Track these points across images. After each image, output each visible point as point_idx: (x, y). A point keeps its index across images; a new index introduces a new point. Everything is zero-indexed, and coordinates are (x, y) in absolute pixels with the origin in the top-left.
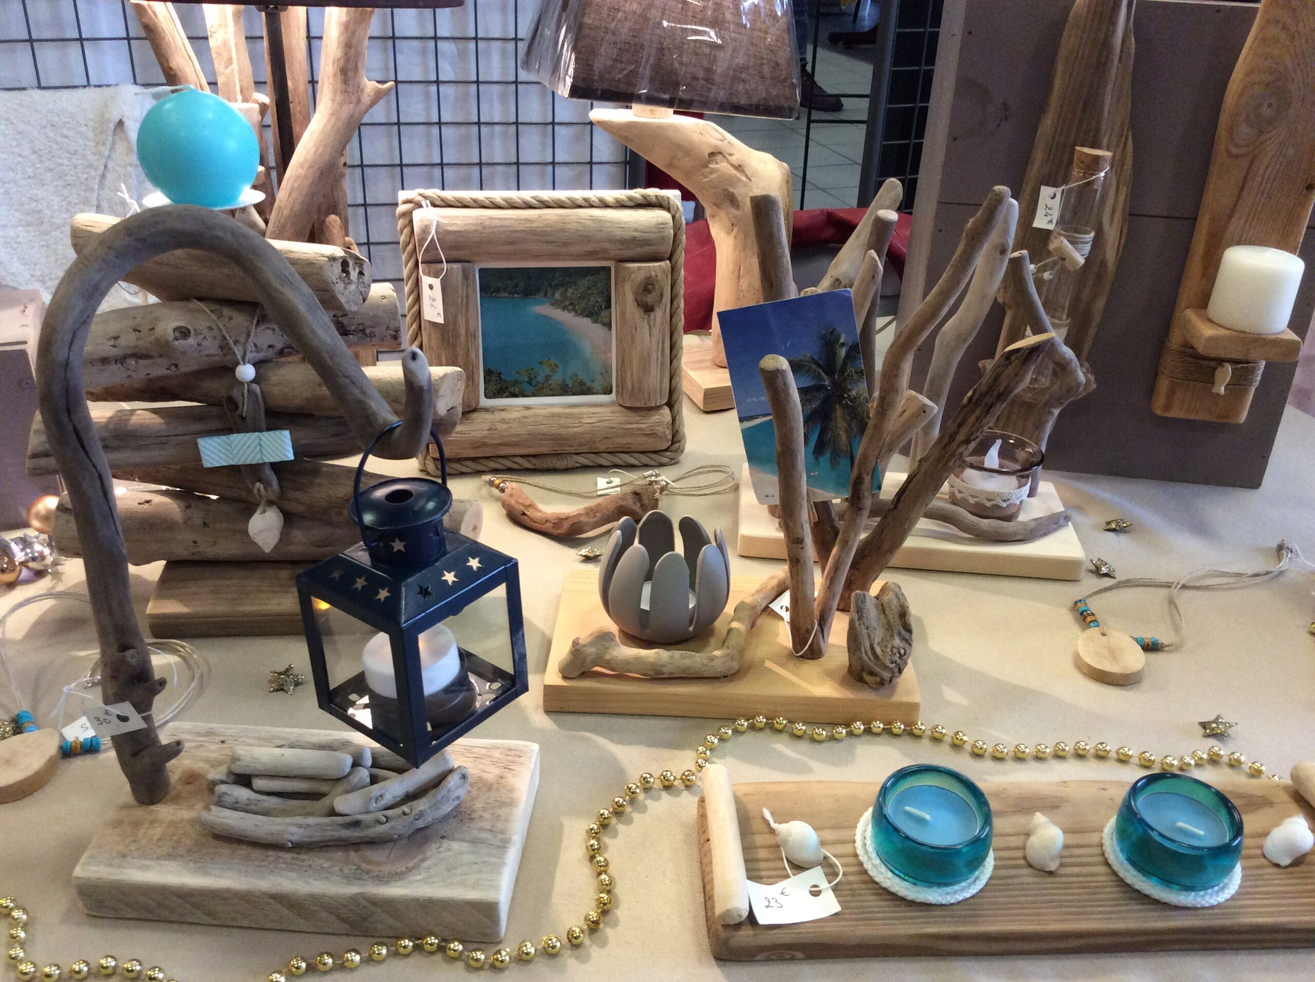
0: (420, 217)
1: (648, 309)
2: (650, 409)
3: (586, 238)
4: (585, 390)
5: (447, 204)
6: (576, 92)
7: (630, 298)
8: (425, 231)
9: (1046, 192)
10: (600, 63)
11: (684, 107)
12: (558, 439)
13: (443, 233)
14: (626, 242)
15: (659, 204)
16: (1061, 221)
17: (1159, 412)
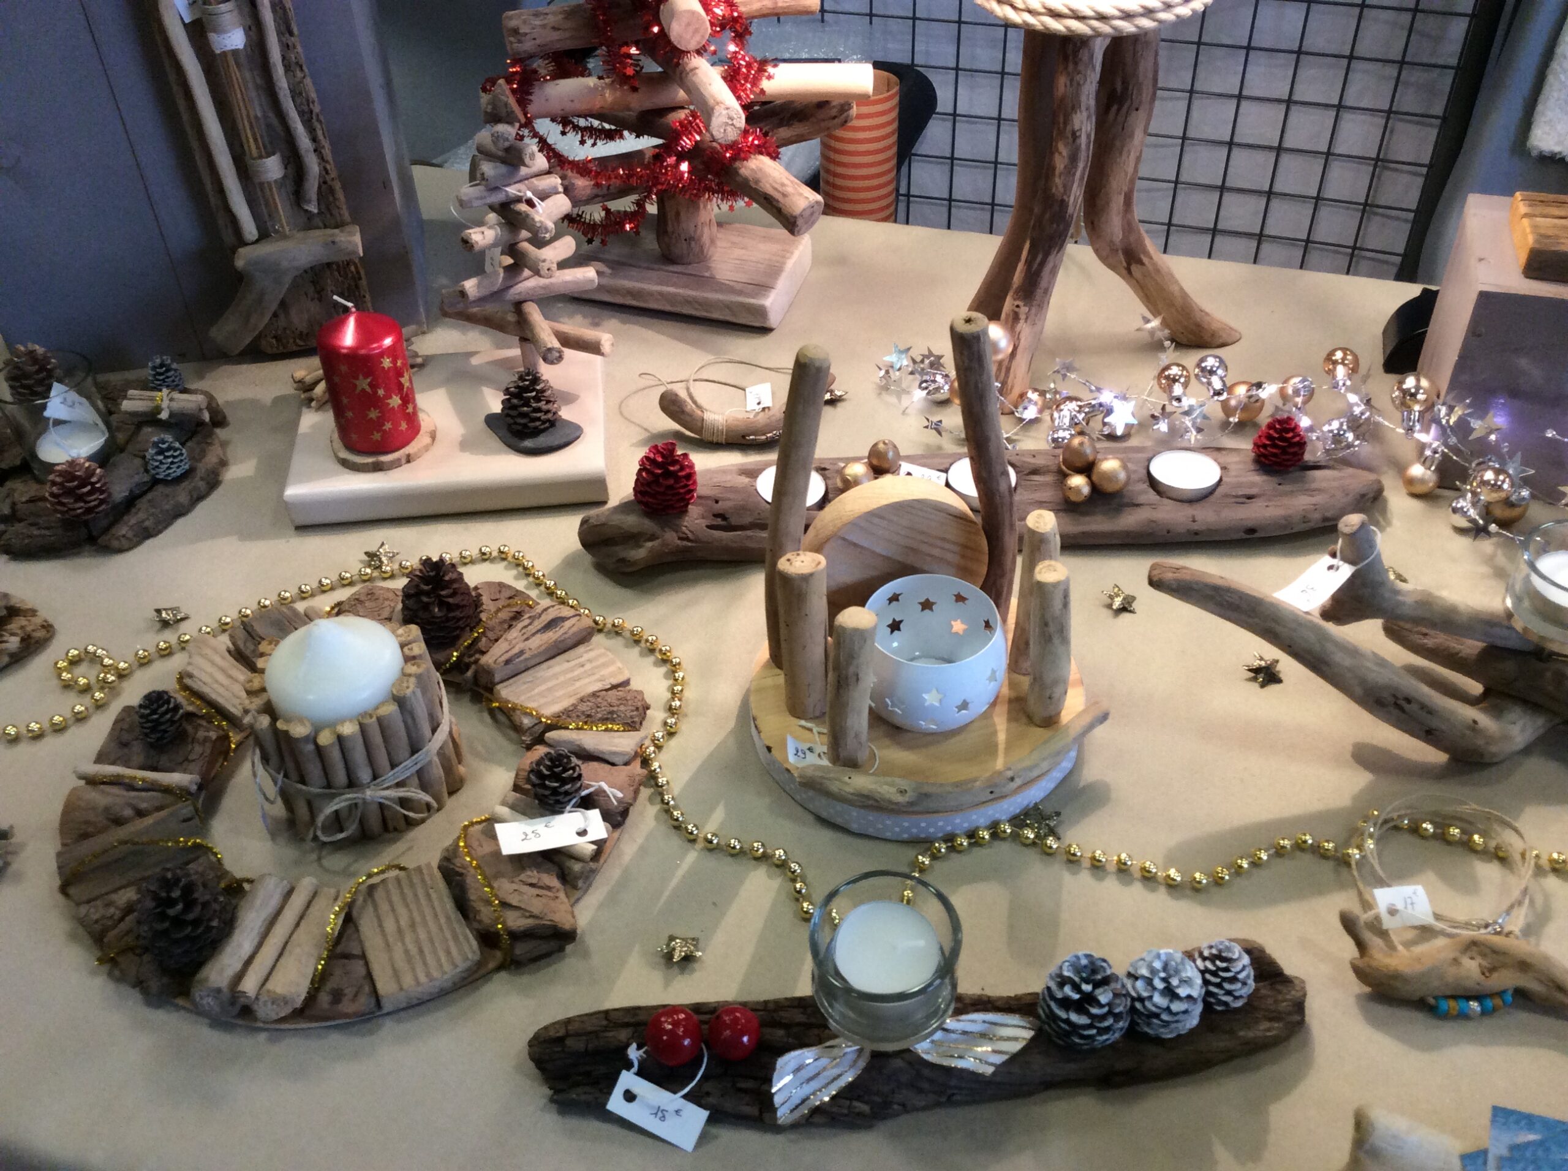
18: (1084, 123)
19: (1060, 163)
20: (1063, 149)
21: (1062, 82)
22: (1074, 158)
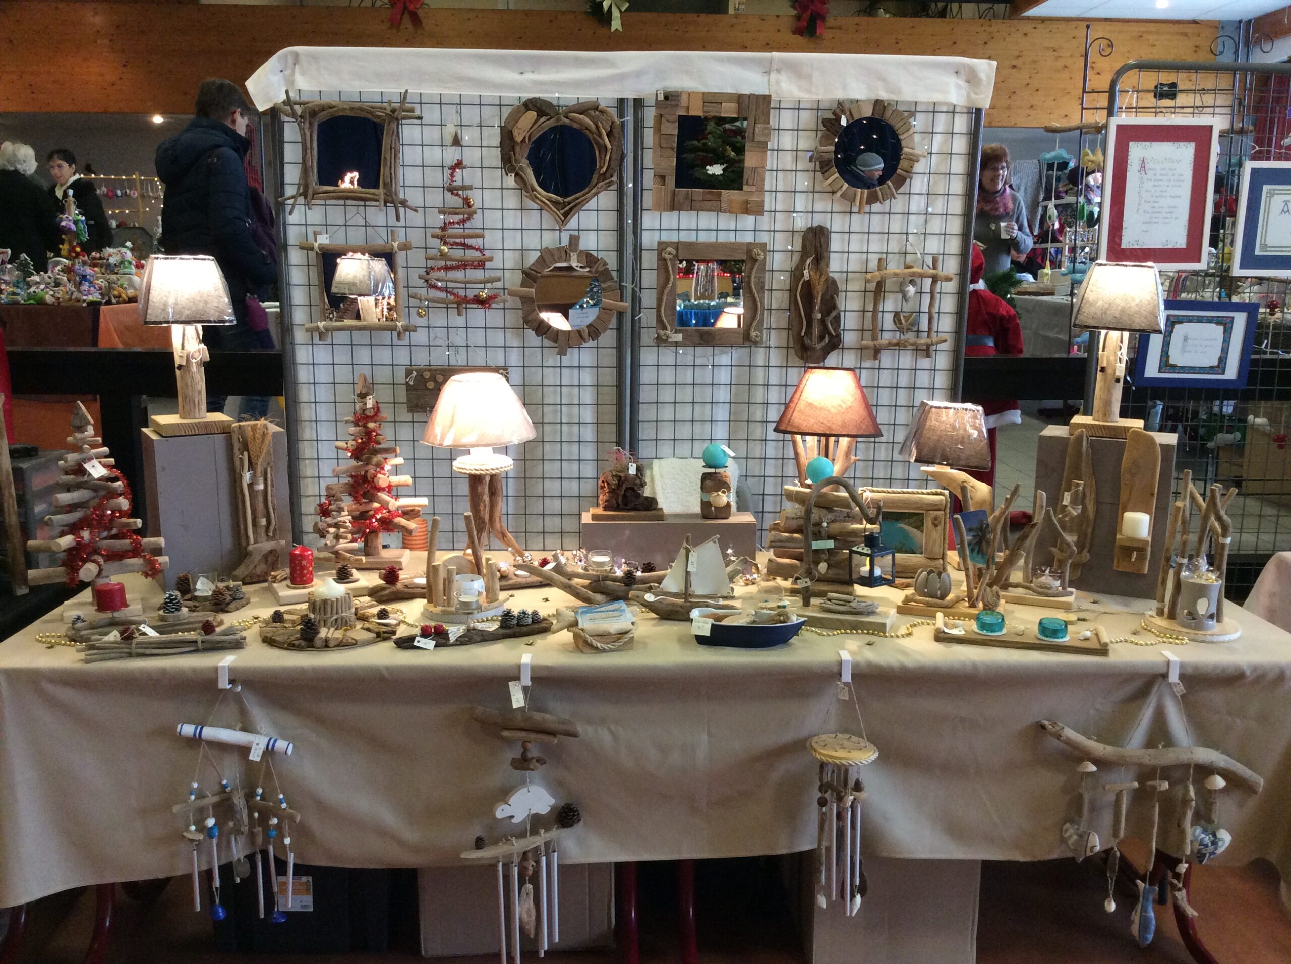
0: (865, 495)
1: (936, 526)
2: (935, 559)
3: (916, 503)
4: (914, 553)
5: (874, 491)
6: (916, 461)
7: (930, 522)
8: (867, 499)
9: (1066, 493)
10: (925, 452)
11: (952, 466)
12: (905, 566)
13: (872, 500)
14: (928, 504)
15: (941, 494)
16: (1071, 502)
17: (1115, 568)
18: (486, 498)
19: (482, 508)
20: (482, 505)
21: (479, 488)
22: (485, 506)
